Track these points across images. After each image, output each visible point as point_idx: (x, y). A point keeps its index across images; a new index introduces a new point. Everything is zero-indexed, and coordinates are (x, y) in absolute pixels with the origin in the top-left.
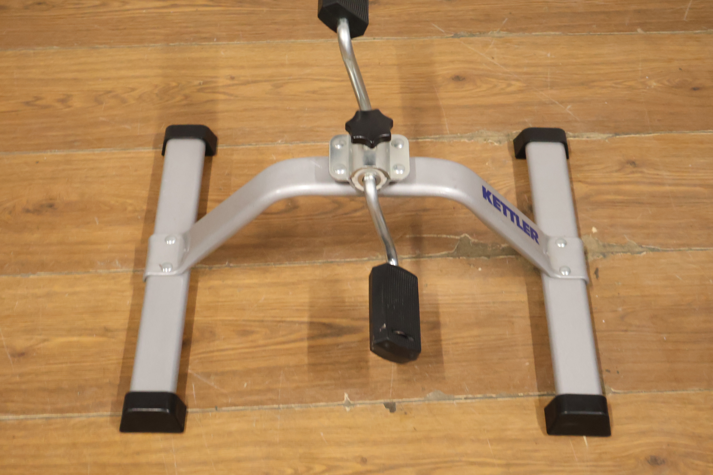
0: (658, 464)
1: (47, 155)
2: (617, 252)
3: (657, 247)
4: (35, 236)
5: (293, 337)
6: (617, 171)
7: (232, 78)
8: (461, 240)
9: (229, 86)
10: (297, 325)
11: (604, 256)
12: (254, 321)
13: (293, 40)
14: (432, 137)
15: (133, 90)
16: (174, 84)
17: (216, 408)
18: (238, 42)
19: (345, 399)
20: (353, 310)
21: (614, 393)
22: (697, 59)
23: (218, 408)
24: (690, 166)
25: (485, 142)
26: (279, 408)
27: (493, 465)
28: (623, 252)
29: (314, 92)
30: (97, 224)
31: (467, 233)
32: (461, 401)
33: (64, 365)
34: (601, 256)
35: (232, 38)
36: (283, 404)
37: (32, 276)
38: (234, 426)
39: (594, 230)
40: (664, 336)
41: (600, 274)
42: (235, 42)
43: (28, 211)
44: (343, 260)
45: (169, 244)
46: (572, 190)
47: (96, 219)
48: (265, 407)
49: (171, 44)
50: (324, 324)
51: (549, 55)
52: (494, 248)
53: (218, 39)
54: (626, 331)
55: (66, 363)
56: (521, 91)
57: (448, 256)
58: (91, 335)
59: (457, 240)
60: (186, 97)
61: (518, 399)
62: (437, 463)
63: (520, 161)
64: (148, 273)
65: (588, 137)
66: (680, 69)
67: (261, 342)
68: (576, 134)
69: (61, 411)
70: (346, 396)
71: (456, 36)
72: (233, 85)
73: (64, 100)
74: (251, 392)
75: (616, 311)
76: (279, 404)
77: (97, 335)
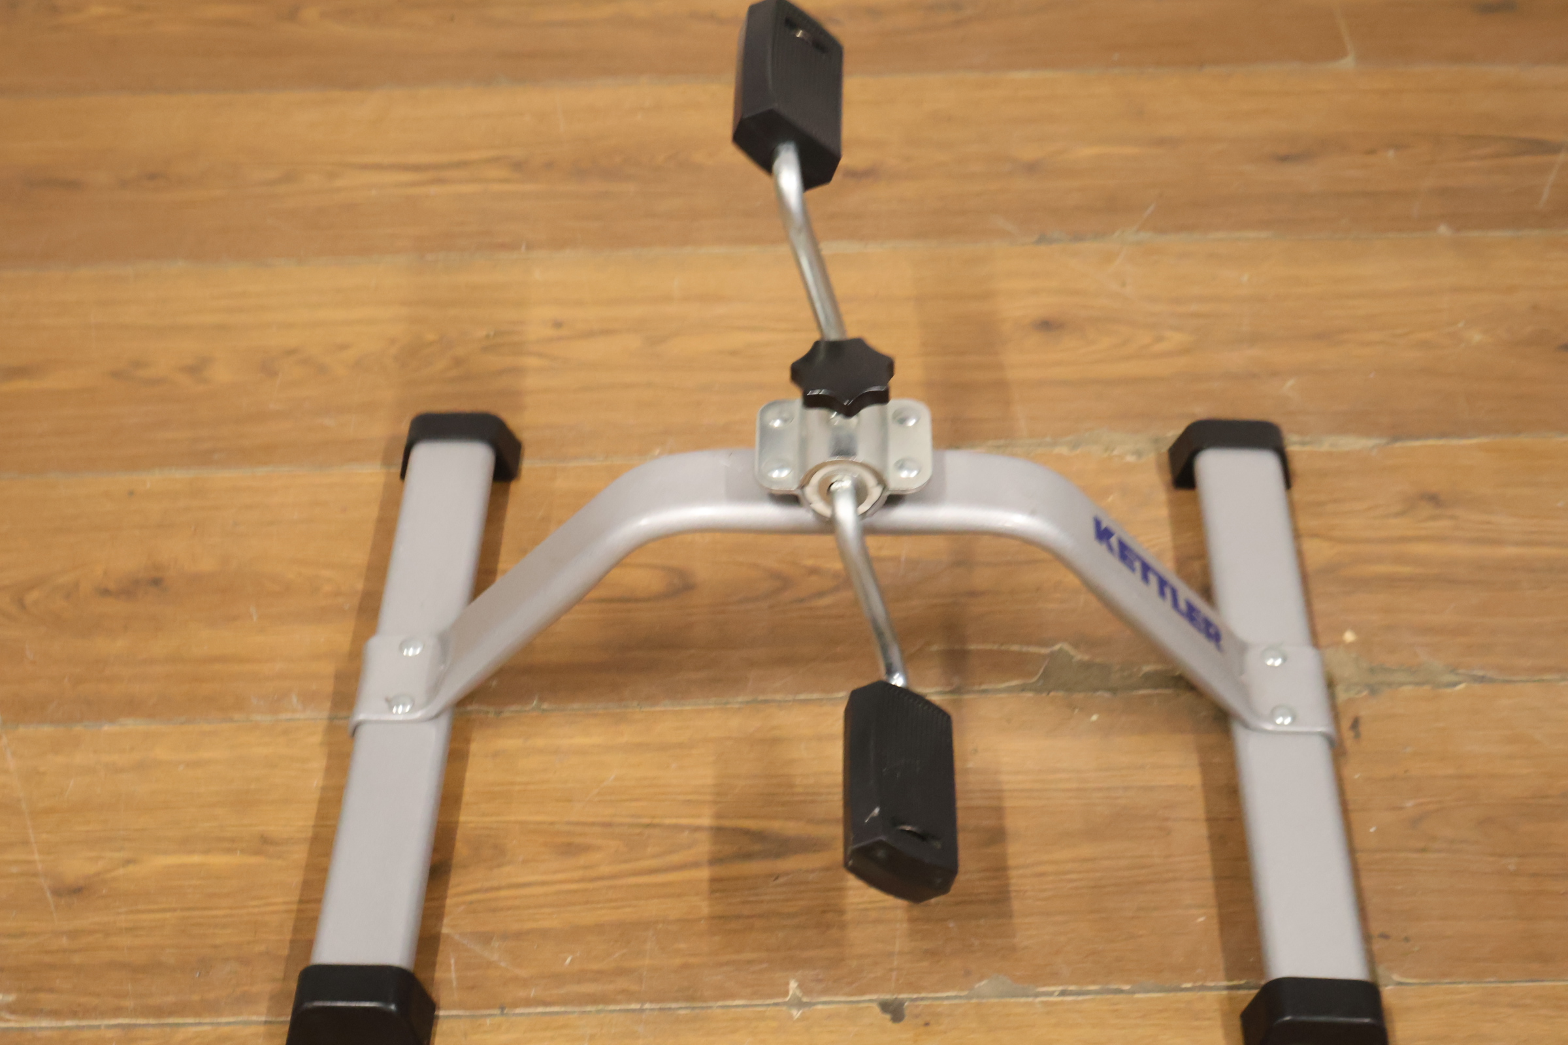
1: (152, 480)
2: (1402, 684)
3: (1491, 674)
4: (119, 644)
5: (676, 858)
6: (1397, 515)
7: (558, 325)
8: (1052, 655)
9: (551, 340)
10: (686, 833)
11: (1373, 691)
12: (593, 824)
13: (688, 249)
14: (991, 443)
15: (343, 347)
16: (432, 337)
17: (502, 1008)
18: (573, 253)
19: (791, 993)
20: (812, 802)
21: (1400, 984)
23: (505, 1012)
24: (1560, 504)
25: (1106, 455)
26: (642, 1010)
28: (1414, 684)
29: (734, 353)
30: (255, 618)
31: (1065, 641)
32: (1052, 999)
33: (168, 915)
34: (1366, 692)
35: (558, 243)
36: (651, 1001)
37: (107, 728)
39: (1349, 637)
40: (1512, 864)
41: (1364, 729)
42: (567, 253)
43: (105, 592)
44: (790, 697)
45: (407, 656)
46: (1300, 555)
47: (253, 610)
48: (612, 1007)
49: (429, 257)
50: (747, 832)
51: (1245, 278)
52: (1126, 674)
53: (530, 247)
54: (1423, 850)
55: (175, 910)
56: (1185, 351)
57: (1023, 690)
58: (230, 851)
59: (1044, 657)
60: (458, 362)
61: (1180, 995)
63: (1184, 494)
64: (361, 716)
65: (1332, 445)
66: (1534, 307)
67: (605, 870)
68: (1308, 439)
69: (158, 1011)
70: (793, 985)
71: (1042, 239)
72: (560, 339)
73: (196, 369)
74: (581, 977)
75: (1401, 808)
76: (643, 1002)
77: (243, 851)
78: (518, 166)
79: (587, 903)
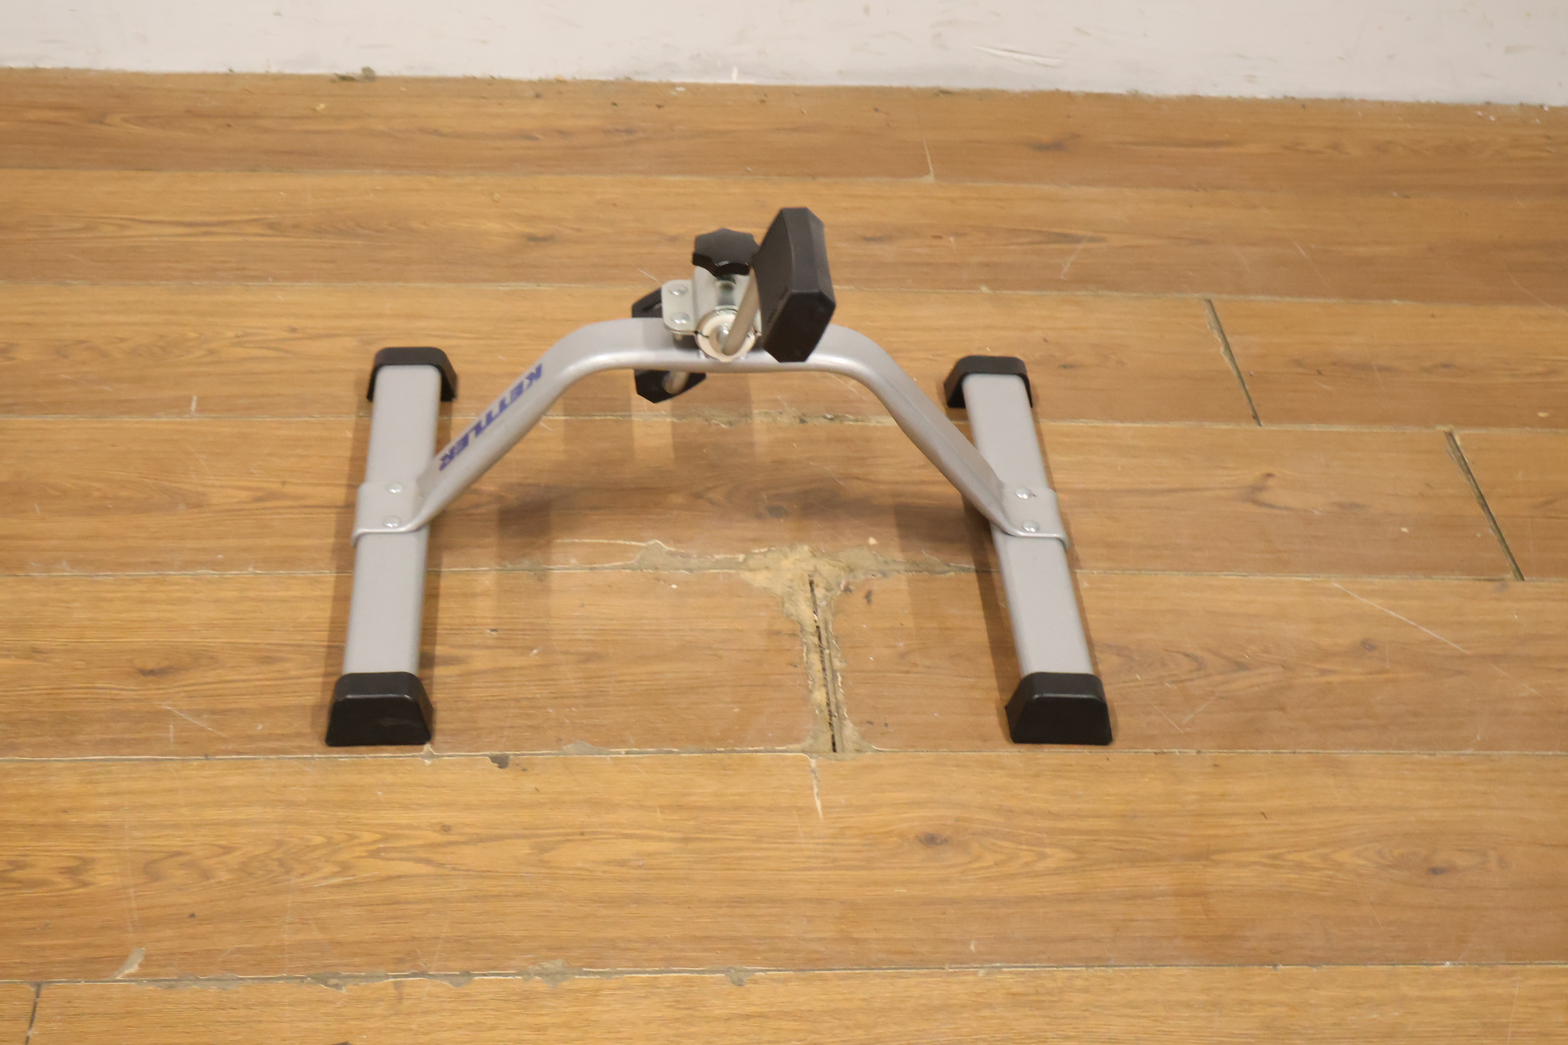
0: (936, 844)
6: (920, 467)
7: (293, 330)
8: (646, 548)
9: (286, 339)
11: (884, 575)
12: (287, 645)
13: (400, 284)
14: (618, 413)
15: (122, 340)
16: (193, 335)
17: (206, 755)
18: (309, 284)
19: (425, 749)
21: (877, 751)
22: (1075, 329)
23: (209, 757)
25: (706, 423)
27: (661, 839)
28: (916, 571)
30: (38, 513)
31: (658, 539)
32: (620, 756)
34: (879, 575)
35: (299, 278)
38: (234, 780)
39: (872, 541)
41: (874, 598)
42: (305, 284)
47: (36, 506)
49: (195, 283)
52: (702, 560)
53: (276, 278)
54: (907, 672)
57: (624, 568)
58: (7, 657)
59: (641, 547)
60: (211, 352)
61: (714, 755)
62: (567, 834)
65: (879, 422)
66: (1045, 340)
67: (293, 673)
70: (427, 745)
72: (292, 339)
74: (267, 737)
75: (895, 646)
76: (312, 753)
77: (18, 657)
78: (272, 226)
79: (279, 693)
